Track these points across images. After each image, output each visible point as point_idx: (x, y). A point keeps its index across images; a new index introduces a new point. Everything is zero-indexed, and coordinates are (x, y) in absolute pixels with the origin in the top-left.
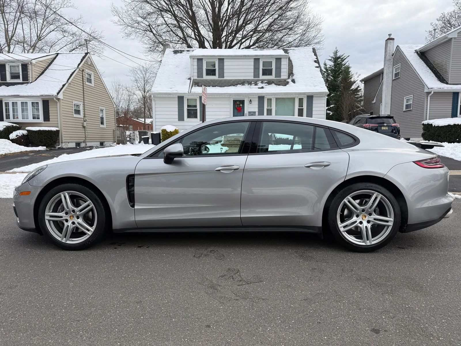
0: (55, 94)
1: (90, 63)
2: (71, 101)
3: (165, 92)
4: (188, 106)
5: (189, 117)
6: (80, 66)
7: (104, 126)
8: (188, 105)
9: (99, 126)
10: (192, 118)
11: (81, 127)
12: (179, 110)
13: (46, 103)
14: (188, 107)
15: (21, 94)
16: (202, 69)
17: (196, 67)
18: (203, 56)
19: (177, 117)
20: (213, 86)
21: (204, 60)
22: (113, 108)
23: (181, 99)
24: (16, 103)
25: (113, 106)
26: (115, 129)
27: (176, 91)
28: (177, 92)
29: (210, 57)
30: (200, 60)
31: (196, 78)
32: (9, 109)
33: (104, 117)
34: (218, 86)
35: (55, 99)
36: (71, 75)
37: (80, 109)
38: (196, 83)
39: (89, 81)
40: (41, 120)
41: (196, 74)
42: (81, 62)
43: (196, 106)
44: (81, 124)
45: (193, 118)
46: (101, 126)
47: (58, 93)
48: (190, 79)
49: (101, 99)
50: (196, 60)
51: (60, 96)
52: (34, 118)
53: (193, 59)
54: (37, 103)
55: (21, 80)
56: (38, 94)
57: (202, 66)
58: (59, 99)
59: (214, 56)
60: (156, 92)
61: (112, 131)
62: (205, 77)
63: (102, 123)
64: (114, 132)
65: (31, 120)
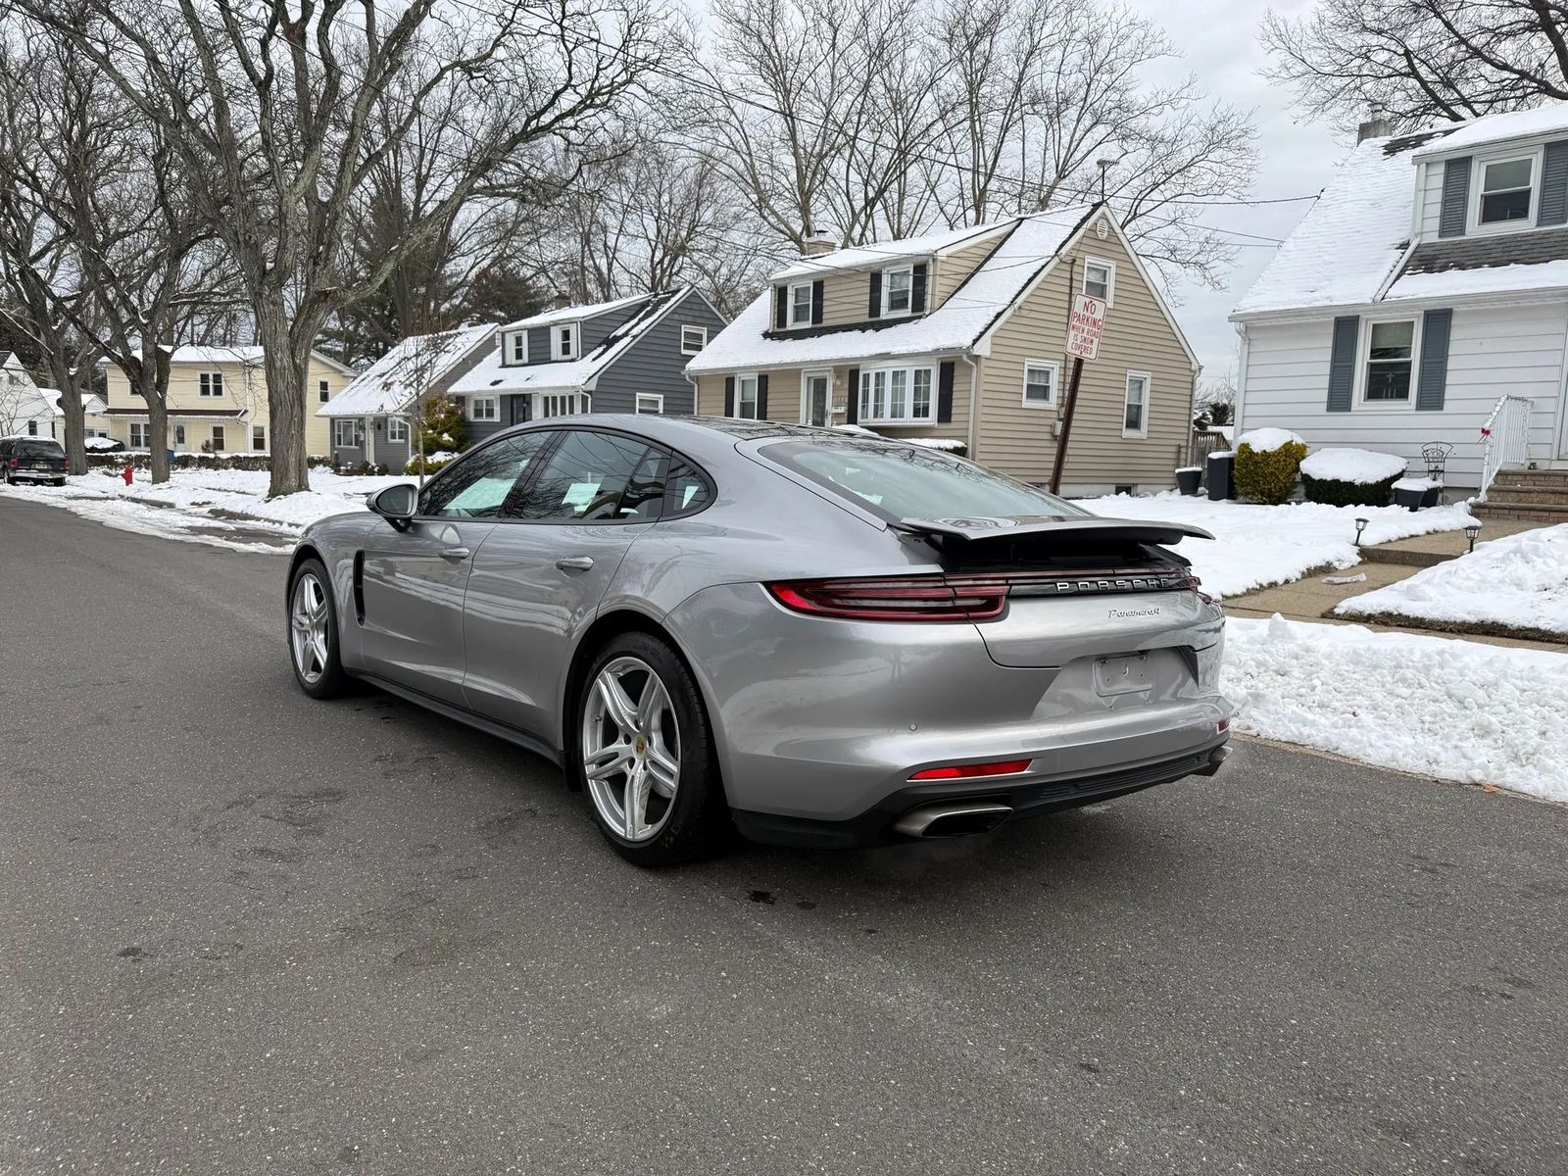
0: (968, 342)
1: (1106, 234)
2: (1018, 359)
3: (1282, 308)
4: (1375, 353)
5: (1374, 392)
6: (1064, 251)
7: (1141, 434)
8: (1372, 352)
9: (1117, 433)
10: (1387, 397)
11: (1048, 436)
12: (1333, 368)
13: (948, 370)
14: (1372, 357)
15: (895, 350)
16: (1464, 199)
17: (1437, 196)
18: (1472, 146)
19: (1324, 396)
20: (1493, 265)
21: (1475, 164)
22: (1188, 372)
23: (1345, 327)
24: (884, 373)
25: (1188, 366)
26: (1184, 444)
27: (1327, 298)
28: (1329, 303)
29: (1503, 146)
30: (1458, 166)
31: (1433, 238)
32: (883, 390)
33: (1145, 403)
34: (1516, 262)
35: (965, 358)
36: (1030, 280)
37: (1050, 384)
38: (1426, 261)
39: (1098, 290)
40: (932, 419)
41: (1435, 224)
42: (1071, 236)
43: (1405, 351)
44: (1048, 429)
45: (1392, 397)
46: (1128, 433)
47: (975, 341)
48: (1404, 246)
49: (1138, 346)
50: (1441, 169)
51: (983, 349)
52: (916, 414)
53: (1427, 164)
54: (928, 372)
55: (907, 313)
56: (930, 348)
57: (1466, 186)
58: (977, 358)
59: (1526, 137)
60: (1253, 310)
61: (1174, 449)
62: (1475, 228)
63: (1133, 423)
64: (1179, 452)
65: (909, 420)
